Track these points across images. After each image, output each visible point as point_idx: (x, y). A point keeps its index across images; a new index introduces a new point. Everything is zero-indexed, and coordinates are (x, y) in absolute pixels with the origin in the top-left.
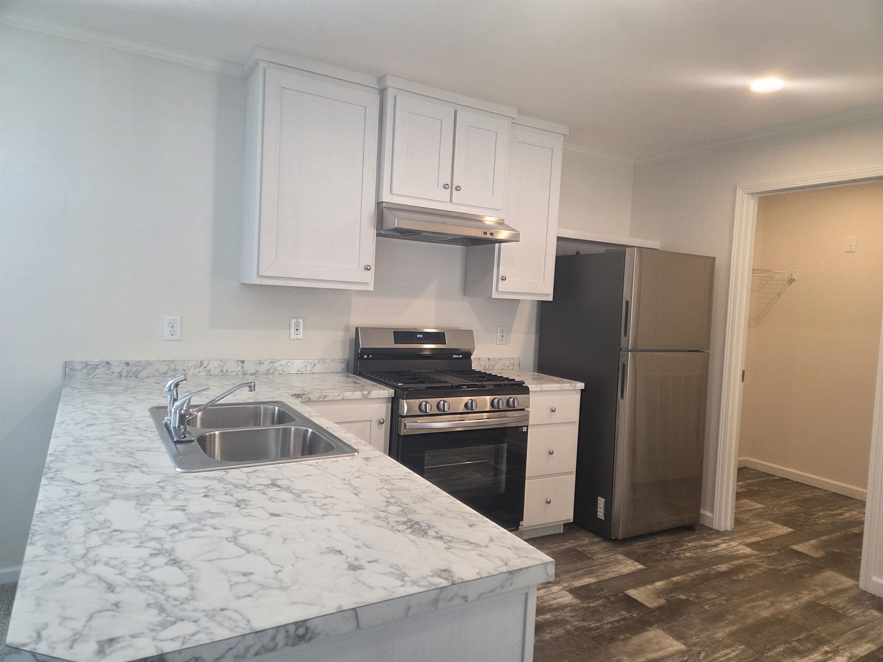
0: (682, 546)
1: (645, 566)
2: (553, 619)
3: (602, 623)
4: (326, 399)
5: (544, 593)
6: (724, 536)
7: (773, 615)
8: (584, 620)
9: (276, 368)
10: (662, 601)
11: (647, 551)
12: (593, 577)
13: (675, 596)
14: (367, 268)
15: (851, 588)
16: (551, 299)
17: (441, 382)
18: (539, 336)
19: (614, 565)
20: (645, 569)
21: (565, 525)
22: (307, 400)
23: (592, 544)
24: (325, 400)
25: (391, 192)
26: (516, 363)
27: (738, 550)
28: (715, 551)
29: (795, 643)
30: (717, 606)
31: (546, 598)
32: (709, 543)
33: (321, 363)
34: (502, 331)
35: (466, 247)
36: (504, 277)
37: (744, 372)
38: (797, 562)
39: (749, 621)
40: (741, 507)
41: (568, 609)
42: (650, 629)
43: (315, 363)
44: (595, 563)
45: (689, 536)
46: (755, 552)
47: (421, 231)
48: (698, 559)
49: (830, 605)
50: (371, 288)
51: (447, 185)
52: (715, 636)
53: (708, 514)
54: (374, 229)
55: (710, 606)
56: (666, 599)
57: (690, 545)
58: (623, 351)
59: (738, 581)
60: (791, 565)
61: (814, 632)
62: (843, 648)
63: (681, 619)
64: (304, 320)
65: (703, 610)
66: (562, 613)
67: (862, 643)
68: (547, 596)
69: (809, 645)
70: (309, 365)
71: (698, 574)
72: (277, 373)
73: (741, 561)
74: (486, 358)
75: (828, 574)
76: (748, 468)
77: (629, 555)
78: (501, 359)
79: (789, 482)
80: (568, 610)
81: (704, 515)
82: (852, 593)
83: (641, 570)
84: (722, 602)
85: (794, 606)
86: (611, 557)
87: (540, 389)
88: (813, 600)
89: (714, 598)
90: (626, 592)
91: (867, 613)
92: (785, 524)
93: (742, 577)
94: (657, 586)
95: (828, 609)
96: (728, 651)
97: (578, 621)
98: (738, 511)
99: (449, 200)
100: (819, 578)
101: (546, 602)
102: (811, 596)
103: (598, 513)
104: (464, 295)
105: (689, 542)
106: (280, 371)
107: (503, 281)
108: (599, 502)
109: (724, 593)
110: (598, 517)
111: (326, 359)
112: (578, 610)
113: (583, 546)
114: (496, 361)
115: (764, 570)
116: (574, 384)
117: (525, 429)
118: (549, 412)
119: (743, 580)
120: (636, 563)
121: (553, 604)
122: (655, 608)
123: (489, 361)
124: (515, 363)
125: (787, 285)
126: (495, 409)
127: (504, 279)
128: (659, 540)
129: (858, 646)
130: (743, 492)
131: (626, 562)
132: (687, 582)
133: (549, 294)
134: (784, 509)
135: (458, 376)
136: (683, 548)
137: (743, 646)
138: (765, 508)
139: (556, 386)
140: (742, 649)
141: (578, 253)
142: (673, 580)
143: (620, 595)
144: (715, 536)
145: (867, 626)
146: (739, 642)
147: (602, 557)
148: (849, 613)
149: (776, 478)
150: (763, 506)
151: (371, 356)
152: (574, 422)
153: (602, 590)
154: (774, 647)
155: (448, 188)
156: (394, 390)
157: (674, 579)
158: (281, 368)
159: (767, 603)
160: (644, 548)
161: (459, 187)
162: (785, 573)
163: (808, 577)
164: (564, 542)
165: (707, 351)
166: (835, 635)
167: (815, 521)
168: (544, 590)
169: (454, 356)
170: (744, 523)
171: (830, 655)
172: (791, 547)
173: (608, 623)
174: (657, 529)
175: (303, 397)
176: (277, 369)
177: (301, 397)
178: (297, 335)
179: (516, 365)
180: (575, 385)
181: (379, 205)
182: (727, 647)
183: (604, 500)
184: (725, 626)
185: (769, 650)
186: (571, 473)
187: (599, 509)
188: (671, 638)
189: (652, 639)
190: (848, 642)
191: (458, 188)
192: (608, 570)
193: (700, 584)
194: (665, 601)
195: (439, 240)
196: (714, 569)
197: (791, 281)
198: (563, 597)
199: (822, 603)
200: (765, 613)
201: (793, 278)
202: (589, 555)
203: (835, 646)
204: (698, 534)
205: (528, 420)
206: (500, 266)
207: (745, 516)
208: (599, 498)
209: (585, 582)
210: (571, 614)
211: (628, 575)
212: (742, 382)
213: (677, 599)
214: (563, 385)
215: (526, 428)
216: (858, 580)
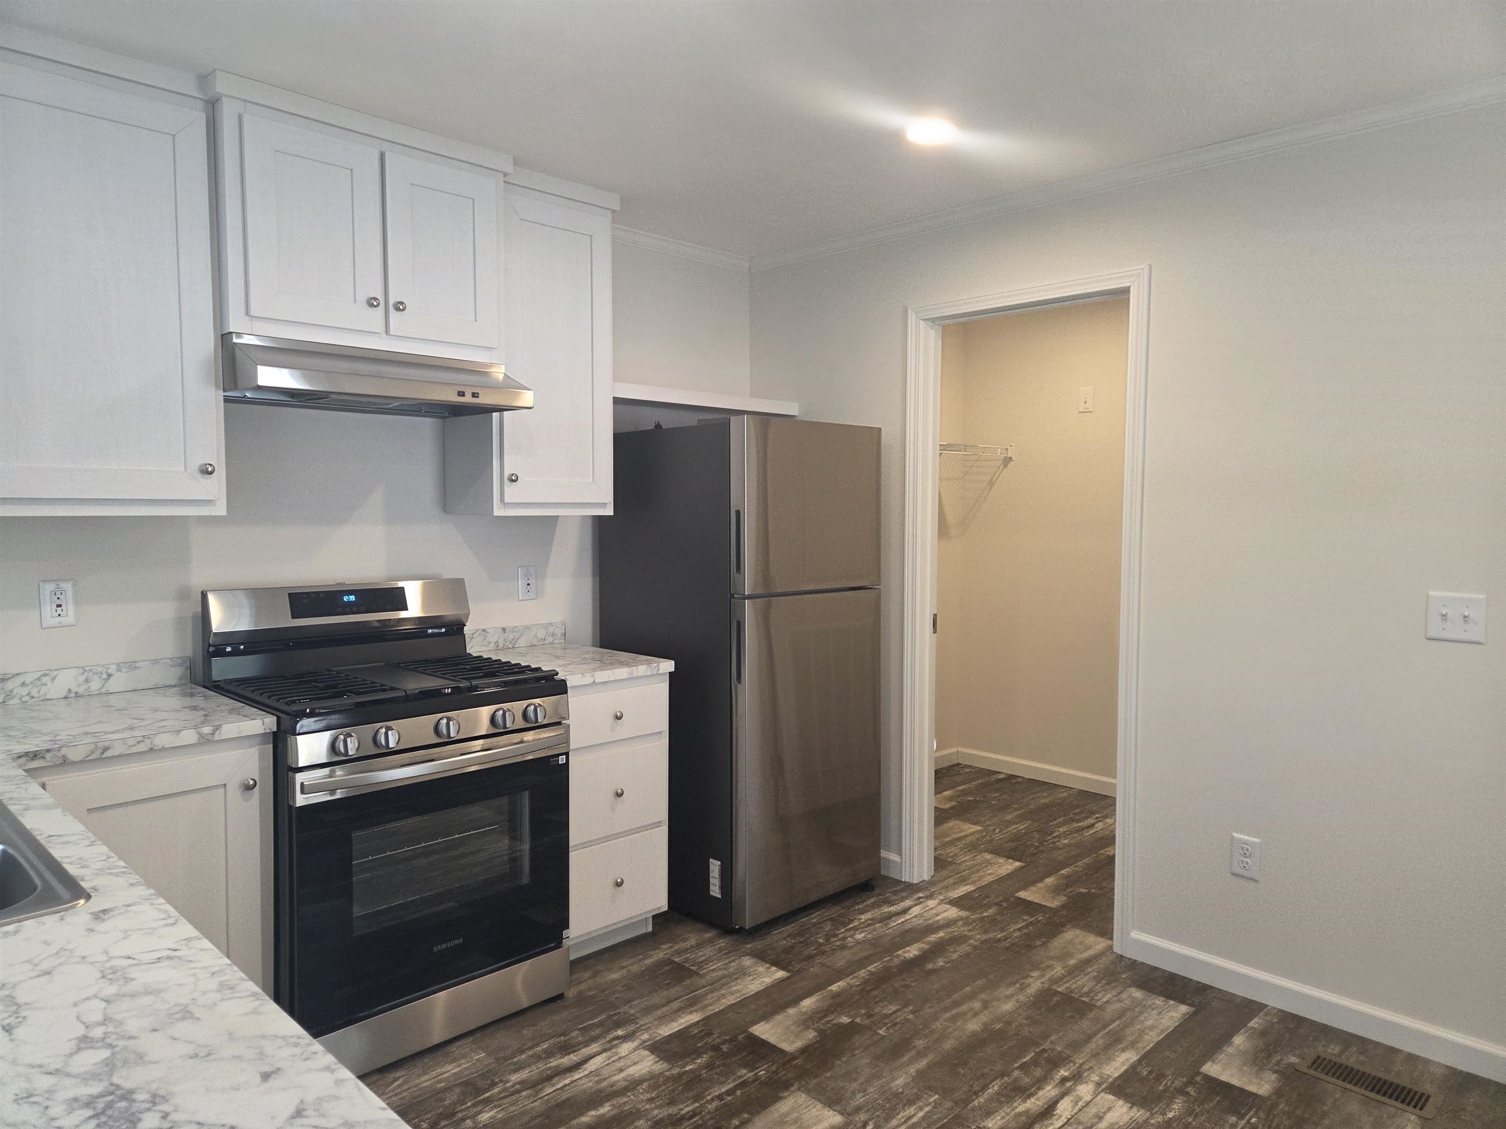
0: (851, 921)
1: (788, 971)
2: (614, 1112)
3: (702, 1102)
4: (107, 754)
5: (604, 1062)
6: (918, 891)
7: (985, 1026)
8: (671, 1103)
9: (11, 691)
10: (811, 1035)
11: (793, 941)
12: (696, 1011)
13: (832, 1020)
14: (206, 471)
15: (1102, 954)
16: (609, 511)
17: (385, 690)
18: (598, 579)
19: (736, 979)
20: (788, 978)
21: (654, 917)
22: (57, 763)
23: (699, 946)
24: (103, 756)
25: (247, 313)
26: (559, 632)
27: (937, 915)
28: (902, 923)
29: (1016, 1073)
30: (898, 1026)
31: (605, 1072)
32: (893, 909)
33: (124, 670)
34: (527, 575)
35: (442, 420)
36: (512, 475)
37: (935, 616)
38: (1026, 920)
39: (948, 1045)
40: (947, 835)
41: (645, 1085)
42: (786, 1094)
43: (110, 671)
44: (703, 982)
45: (863, 902)
46: (964, 914)
47: (330, 392)
48: (874, 943)
49: (1071, 992)
50: (221, 509)
51: (375, 299)
52: (893, 1085)
53: (894, 857)
54: (217, 386)
55: (888, 1029)
56: (816, 1030)
57: (863, 917)
58: (736, 598)
59: (934, 971)
60: (1016, 928)
61: (1046, 1045)
62: (1087, 1067)
63: (840, 1062)
64: (74, 585)
65: (876, 1038)
66: (632, 1097)
67: (1116, 1054)
68: (607, 1067)
69: (1038, 1072)
70: (95, 677)
71: (873, 970)
72: (16, 701)
73: (941, 934)
74: (497, 628)
75: (1070, 934)
76: (961, 764)
77: (761, 956)
78: (527, 628)
79: (1020, 780)
80: (644, 1087)
81: (888, 860)
82: (1103, 962)
83: (782, 981)
84: (908, 1017)
85: (1018, 1002)
86: (733, 964)
87: (590, 681)
88: (1046, 985)
89: (895, 1012)
90: (750, 1030)
91: (1124, 996)
92: (1011, 855)
93: (940, 963)
94: (804, 1007)
95: (1068, 999)
96: (911, 1111)
97: (660, 1107)
98: (941, 842)
99: (381, 328)
100: (1057, 944)
101: (605, 1079)
102: (1043, 980)
103: (712, 887)
104: (445, 511)
105: (862, 913)
106: (22, 696)
107: (514, 483)
108: (712, 867)
109: (911, 1000)
110: (712, 893)
111: (139, 662)
112: (664, 1083)
113: (686, 951)
114: (518, 632)
115: (975, 943)
116: (656, 665)
117: (562, 760)
118: (612, 720)
119: (942, 968)
120: (774, 968)
121: (618, 1081)
122: (797, 1051)
123: (505, 632)
124: (555, 632)
125: (1002, 467)
126: (498, 730)
127: (513, 479)
128: (815, 917)
129: (1110, 1059)
130: (952, 808)
131: (757, 970)
132: (854, 988)
133: (605, 504)
134: (1009, 829)
135: (428, 672)
136: (851, 926)
137: (937, 1096)
138: (981, 831)
139: (621, 673)
140: (935, 1101)
141: (658, 426)
142: (831, 991)
143: (740, 1037)
144: (904, 894)
145: (1124, 1019)
146: (929, 1088)
147: (715, 968)
148: (1099, 1000)
149: (1001, 776)
150: (980, 828)
151: (242, 647)
152: (661, 732)
153: (709, 1034)
154: (984, 1088)
155: (378, 305)
156: (275, 718)
157: (834, 988)
158: (24, 691)
159: (977, 1005)
160: (789, 936)
161: (402, 303)
162: (1006, 944)
163: (1041, 946)
164: (651, 950)
165: (878, 587)
166: (1076, 1046)
167: (1054, 843)
168: (604, 1055)
169: (430, 631)
170: (950, 863)
171: (1068, 1084)
172: (1018, 895)
173: (712, 1100)
174: (813, 897)
175: (48, 756)
176: (14, 694)
177: (43, 758)
178: (60, 618)
179: (559, 635)
180: (658, 665)
181: (225, 339)
182: (910, 1103)
183: (719, 863)
184: (909, 1063)
185: (977, 1094)
186: (658, 824)
187: (712, 880)
188: (820, 1106)
189: (787, 1115)
190: (1095, 1055)
191: (400, 307)
192: (723, 992)
193: (874, 989)
194: (816, 1034)
195: (375, 408)
196: (898, 956)
197: (1007, 460)
198: (638, 1062)
199: (1059, 990)
200: (974, 1026)
201: (1009, 455)
202: (694, 968)
203: (1077, 1065)
204: (879, 895)
205: (568, 742)
206: (505, 456)
207: (952, 851)
208: (711, 860)
209: (681, 1024)
210: (649, 1096)
211: (758, 995)
212: (934, 633)
213: (835, 1025)
214: (635, 668)
215: (565, 756)
216: (1111, 939)
